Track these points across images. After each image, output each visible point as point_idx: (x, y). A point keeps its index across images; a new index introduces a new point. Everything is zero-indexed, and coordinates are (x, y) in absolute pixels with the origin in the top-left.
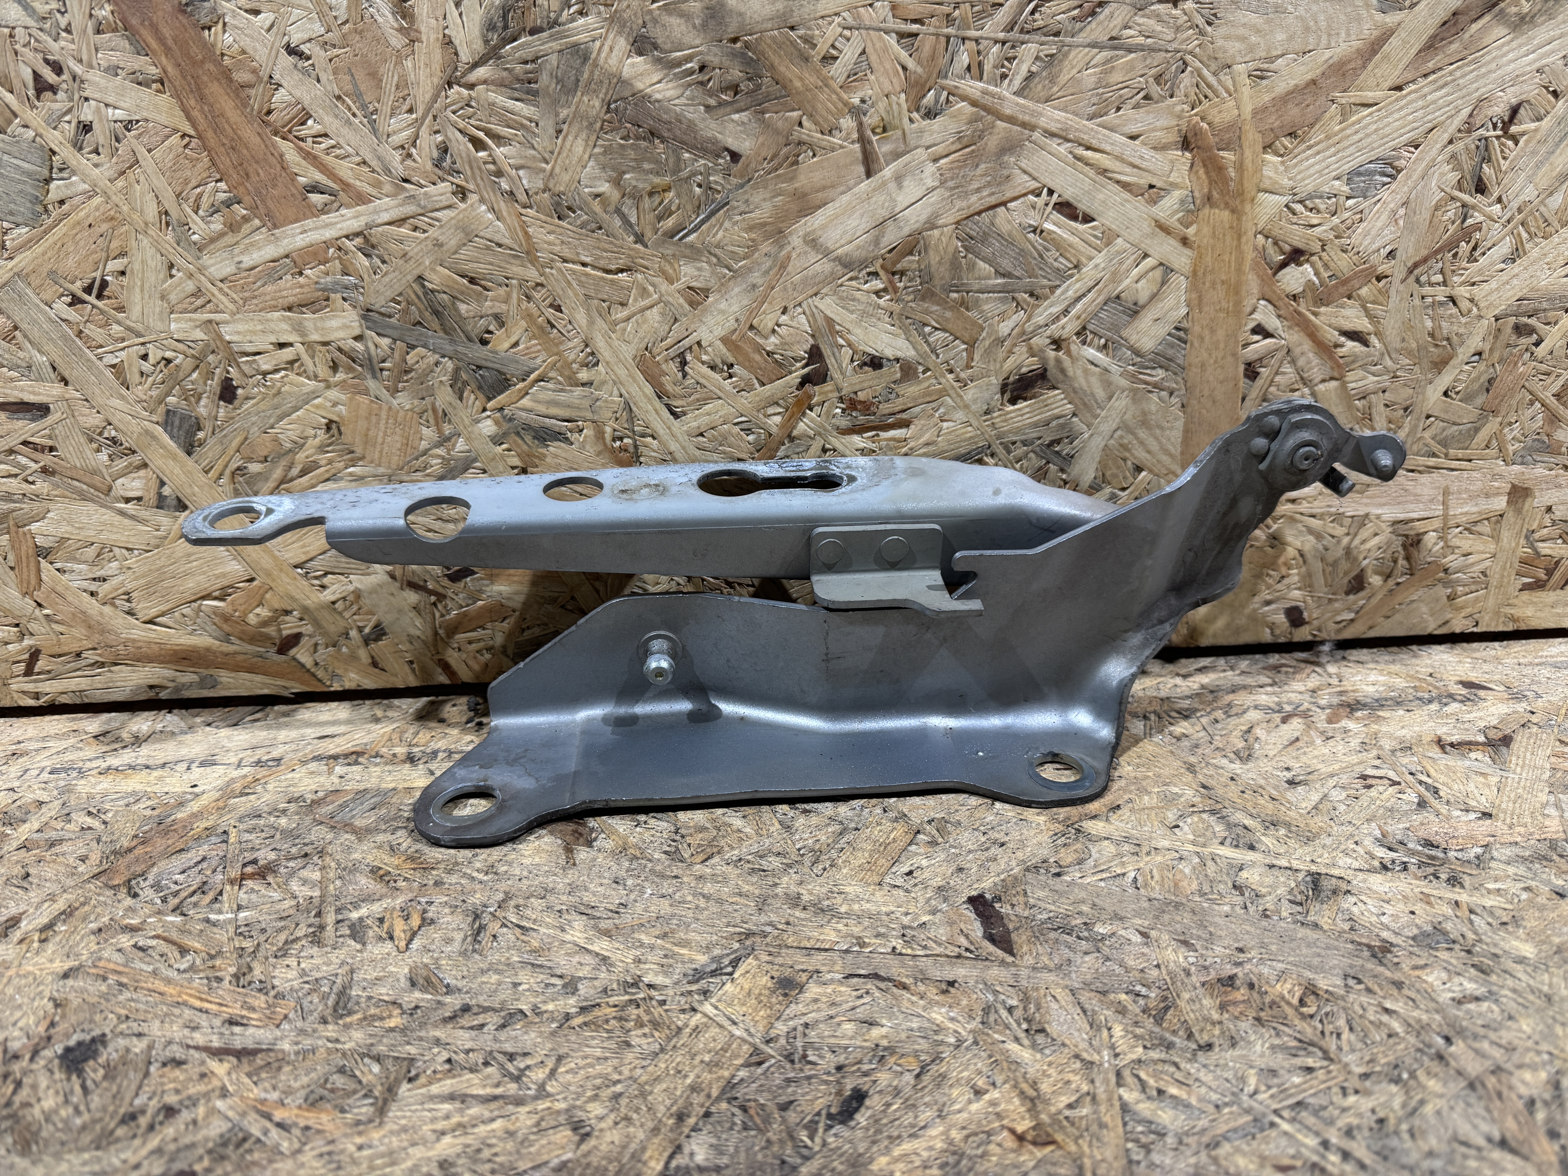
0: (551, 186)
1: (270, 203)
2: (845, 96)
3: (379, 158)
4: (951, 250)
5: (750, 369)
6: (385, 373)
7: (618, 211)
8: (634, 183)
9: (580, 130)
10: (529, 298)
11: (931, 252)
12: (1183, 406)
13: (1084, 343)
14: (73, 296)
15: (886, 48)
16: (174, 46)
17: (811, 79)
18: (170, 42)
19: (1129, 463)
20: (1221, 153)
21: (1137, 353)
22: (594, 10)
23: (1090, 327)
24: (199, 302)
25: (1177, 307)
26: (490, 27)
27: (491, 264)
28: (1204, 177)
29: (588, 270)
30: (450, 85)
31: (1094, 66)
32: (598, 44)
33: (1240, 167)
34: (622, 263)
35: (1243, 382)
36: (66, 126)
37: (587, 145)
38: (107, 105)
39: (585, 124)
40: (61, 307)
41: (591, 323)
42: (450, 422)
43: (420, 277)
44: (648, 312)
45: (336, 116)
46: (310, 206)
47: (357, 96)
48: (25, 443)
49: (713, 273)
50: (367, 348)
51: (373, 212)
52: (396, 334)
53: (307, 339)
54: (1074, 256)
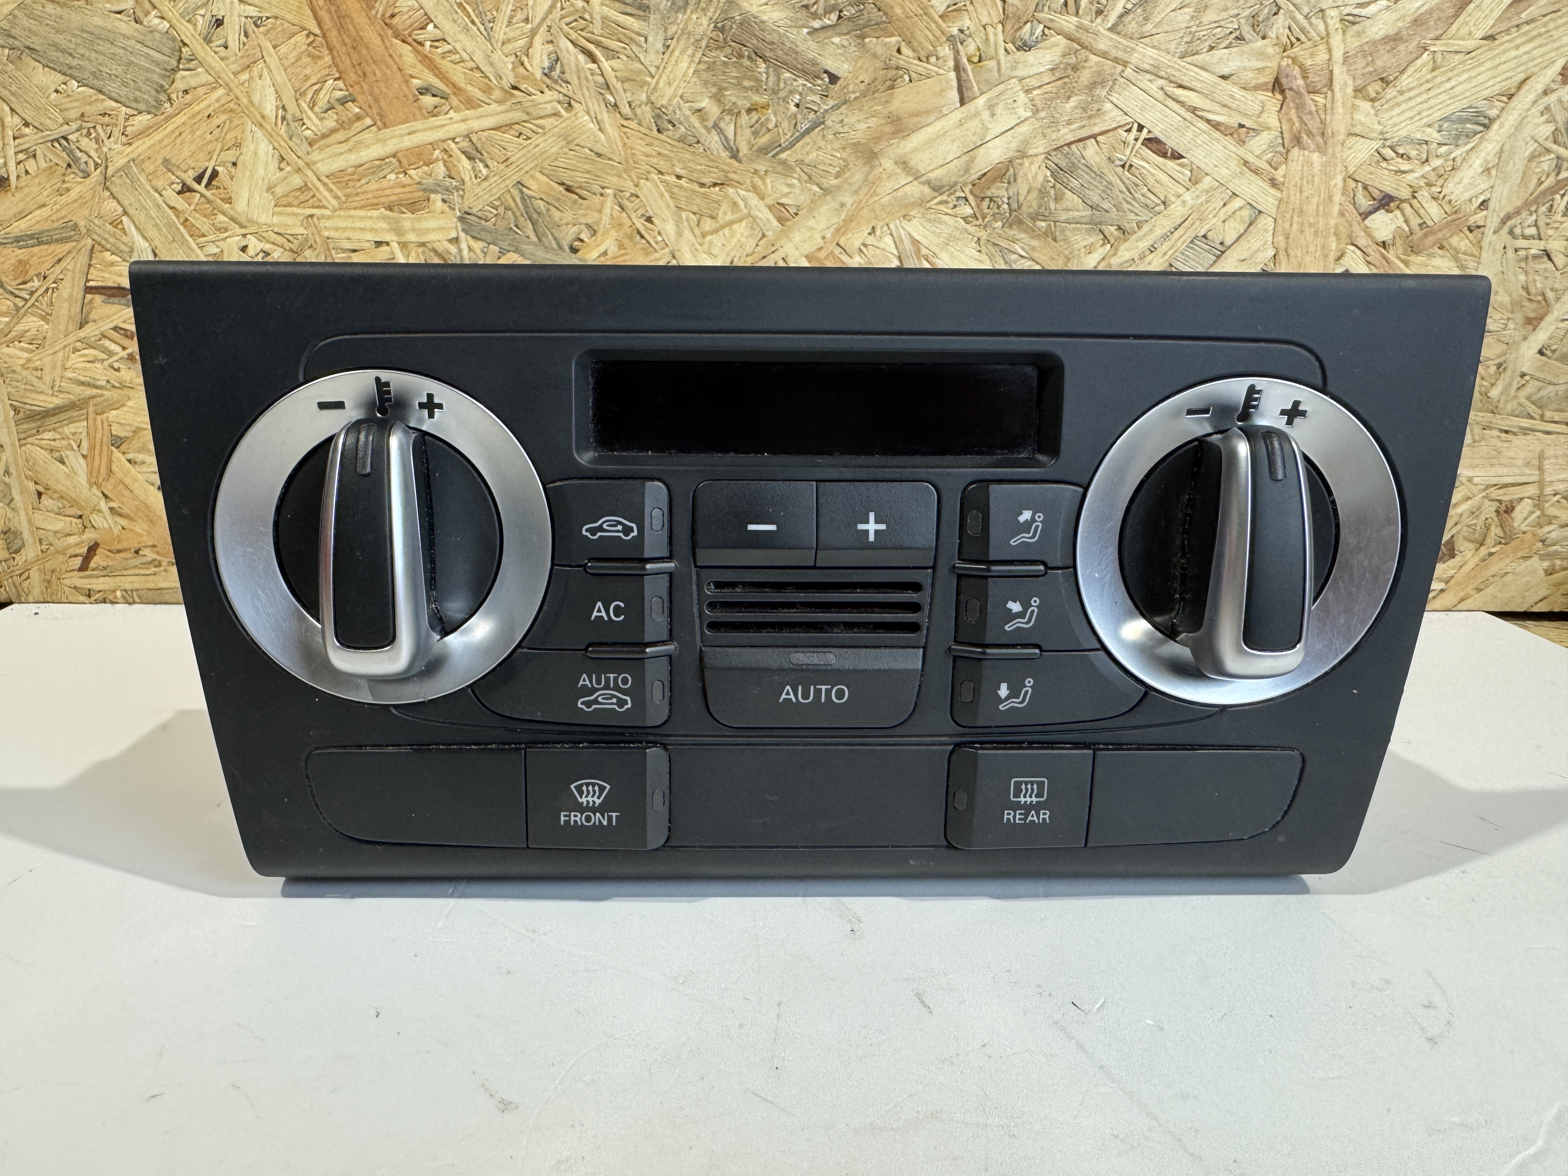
0: (653, 99)
1: (382, 104)
2: (944, 25)
3: (491, 64)
4: (1040, 179)
7: (716, 126)
8: (734, 99)
9: (687, 46)
10: (622, 207)
11: (1019, 180)
14: (184, 184)
17: (911, 7)
20: (1310, 98)
23: (1176, 264)
24: (304, 197)
25: (1264, 249)
27: (588, 172)
28: (1294, 118)
29: (682, 182)
31: (1188, 5)
33: (1330, 110)
34: (716, 177)
36: (199, 19)
37: (692, 61)
38: (240, 1)
39: (692, 40)
40: (170, 195)
41: (681, 236)
43: (519, 183)
44: (736, 226)
45: (456, 23)
46: (421, 108)
47: (477, 3)
48: (116, 329)
49: (803, 190)
50: (460, 250)
51: (480, 116)
52: (490, 238)
53: (403, 239)
54: (1162, 192)
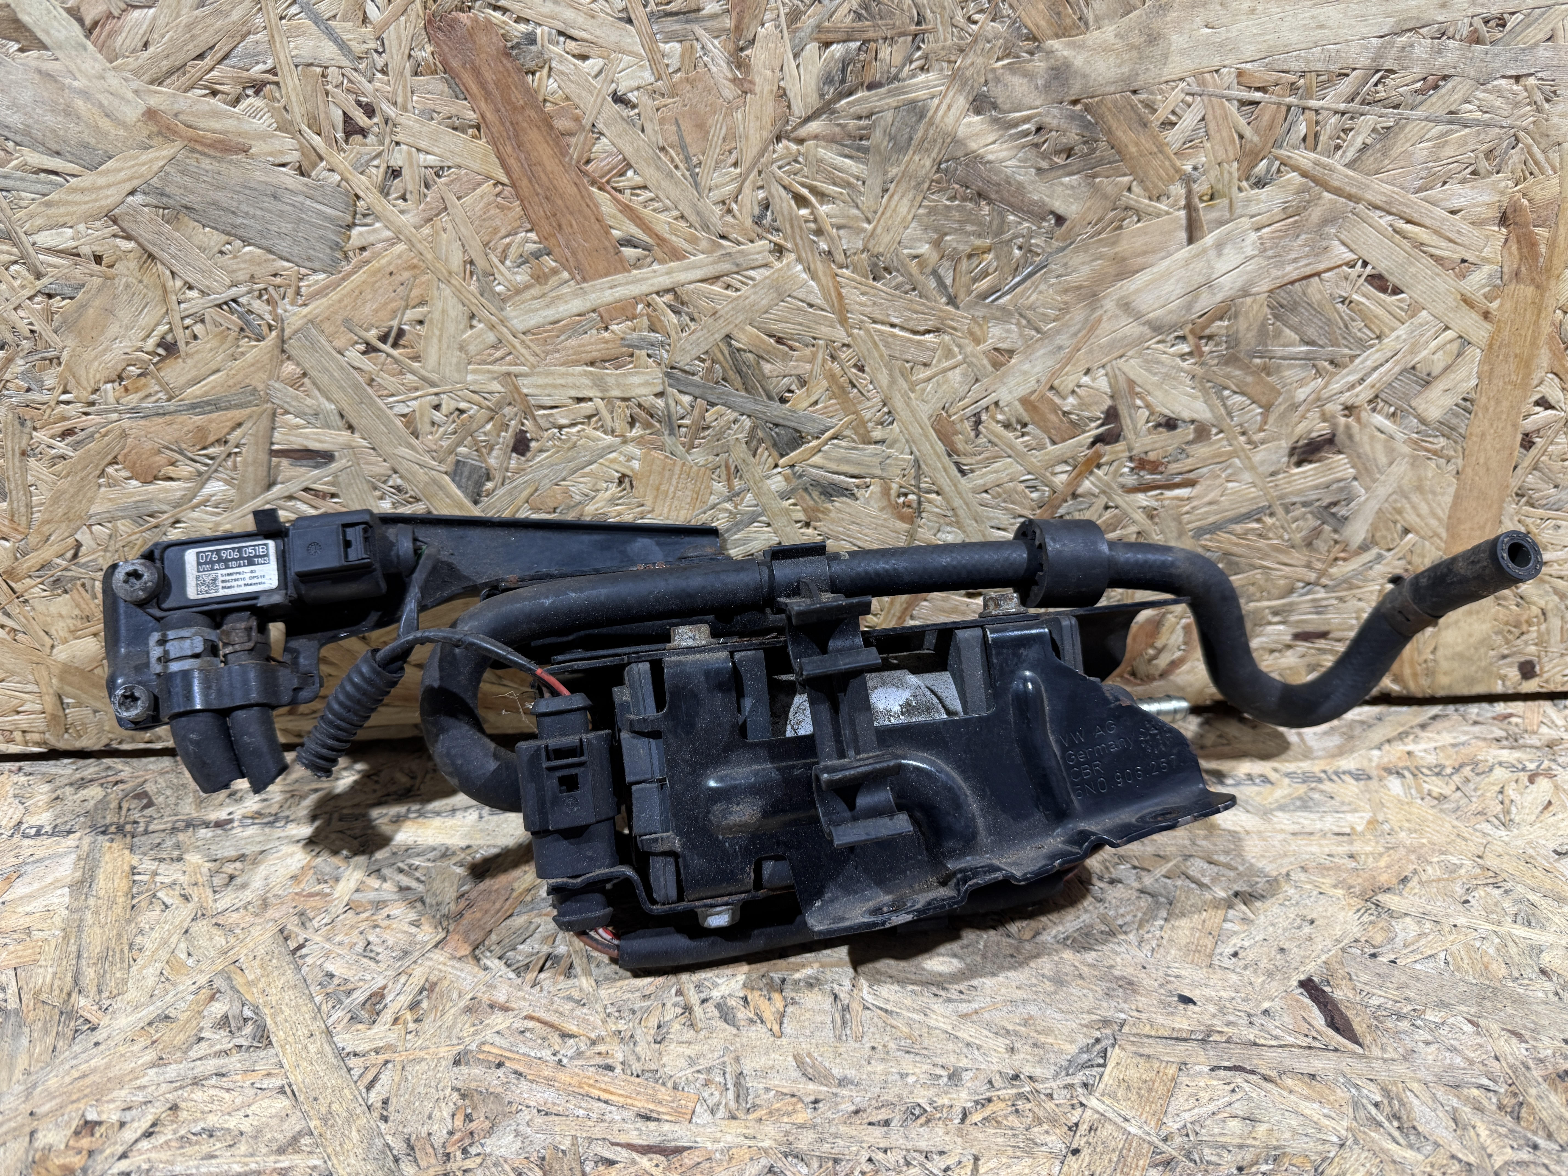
0: (870, 246)
1: (580, 256)
2: (1178, 163)
3: (698, 213)
4: (1261, 318)
5: (1046, 430)
6: (683, 430)
7: (934, 273)
8: (955, 245)
9: (907, 190)
10: (834, 358)
11: (1241, 319)
12: (1458, 473)
13: (1374, 410)
14: (368, 344)
15: (1226, 117)
16: (496, 92)
17: (1148, 144)
18: (491, 87)
19: (1399, 526)
20: (1536, 230)
21: (1423, 422)
22: (936, 66)
23: (1383, 395)
24: (498, 354)
25: (1469, 377)
26: (828, 80)
27: (800, 324)
28: (1516, 252)
29: (896, 331)
30: (779, 139)
31: (1428, 140)
32: (936, 101)
33: (1552, 244)
34: (930, 324)
35: (1518, 450)
36: (374, 170)
37: (912, 206)
38: (418, 150)
39: (913, 183)
40: (354, 355)
41: (893, 382)
42: (741, 477)
43: (727, 336)
44: (950, 373)
45: (658, 168)
46: (622, 260)
47: (683, 147)
48: (306, 490)
49: (1021, 335)
50: (667, 404)
51: (687, 269)
52: (697, 392)
53: (608, 395)
54: (1378, 327)
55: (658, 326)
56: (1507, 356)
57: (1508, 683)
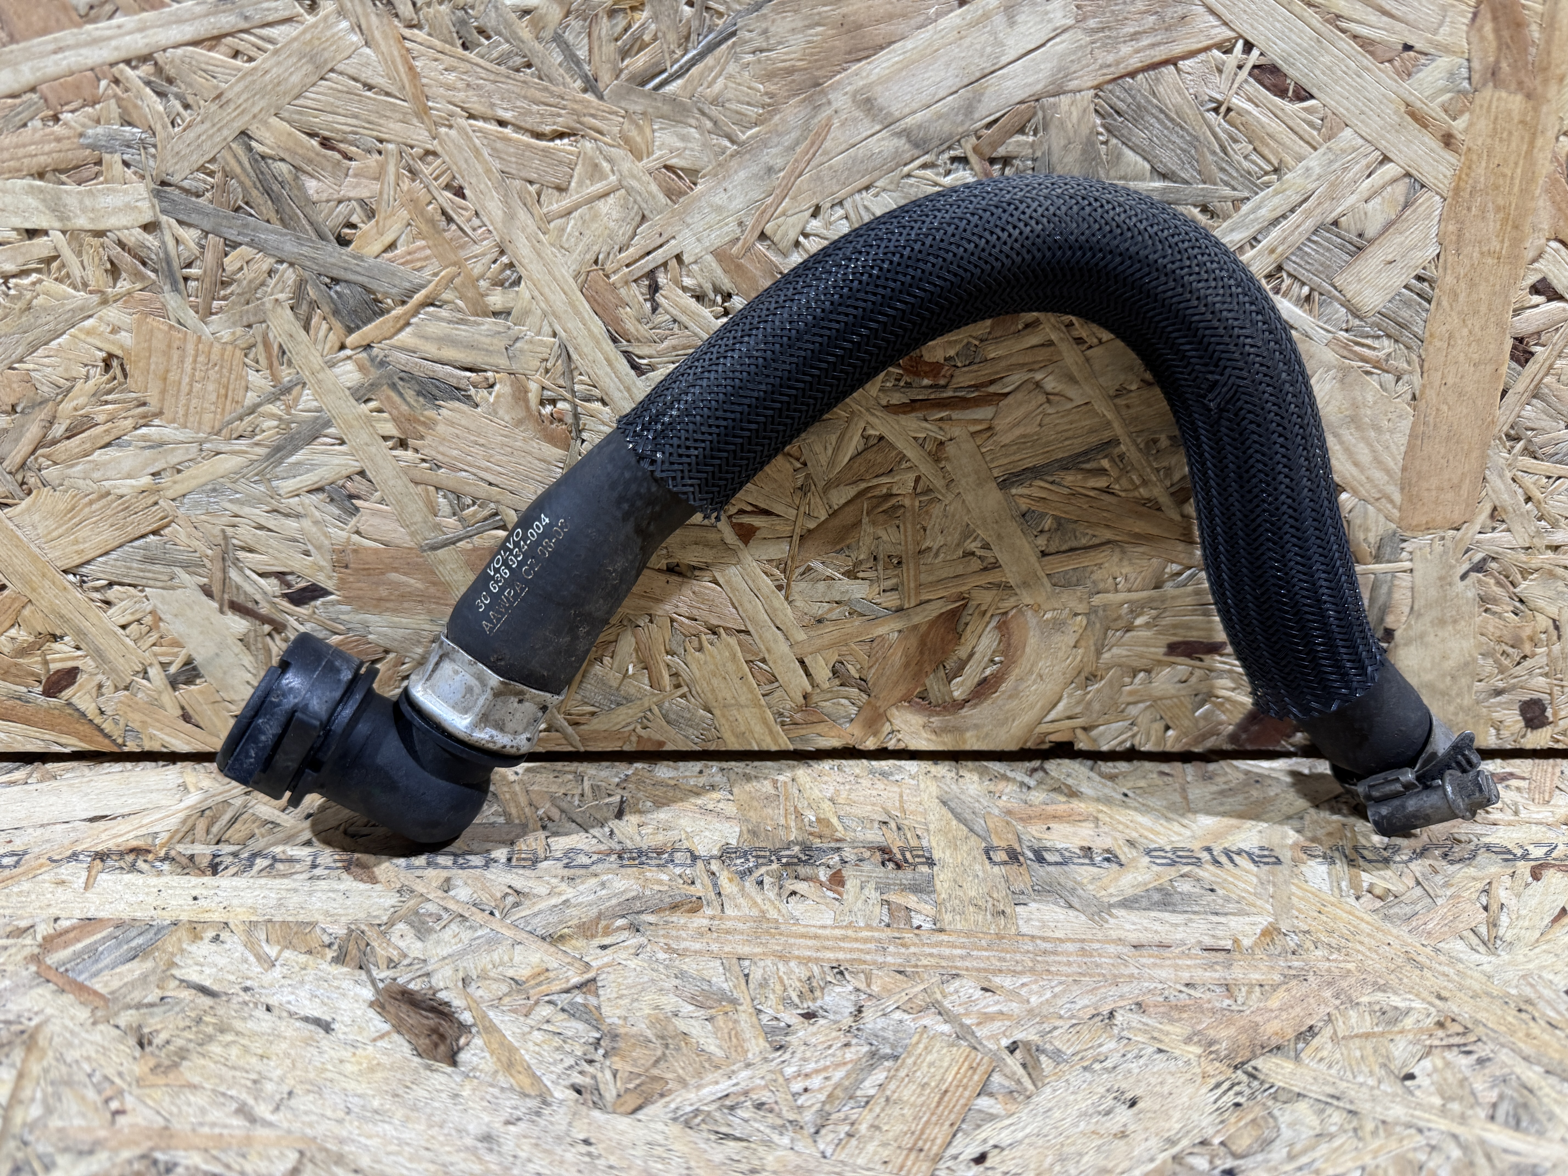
6: (192, 284)
7: (558, 39)
10: (413, 173)
11: (1053, 131)
12: (1414, 398)
13: (1276, 290)
21: (1354, 312)
23: (1289, 267)
27: (356, 117)
29: (508, 131)
33: (1550, 24)
34: (561, 123)
35: (1506, 366)
41: (510, 216)
42: (290, 363)
43: (243, 133)
44: (601, 203)
50: (163, 243)
51: (167, 24)
52: (207, 225)
53: (69, 225)
54: (1275, 153)
55: (135, 117)
56: (1483, 211)
57: (1505, 733)
